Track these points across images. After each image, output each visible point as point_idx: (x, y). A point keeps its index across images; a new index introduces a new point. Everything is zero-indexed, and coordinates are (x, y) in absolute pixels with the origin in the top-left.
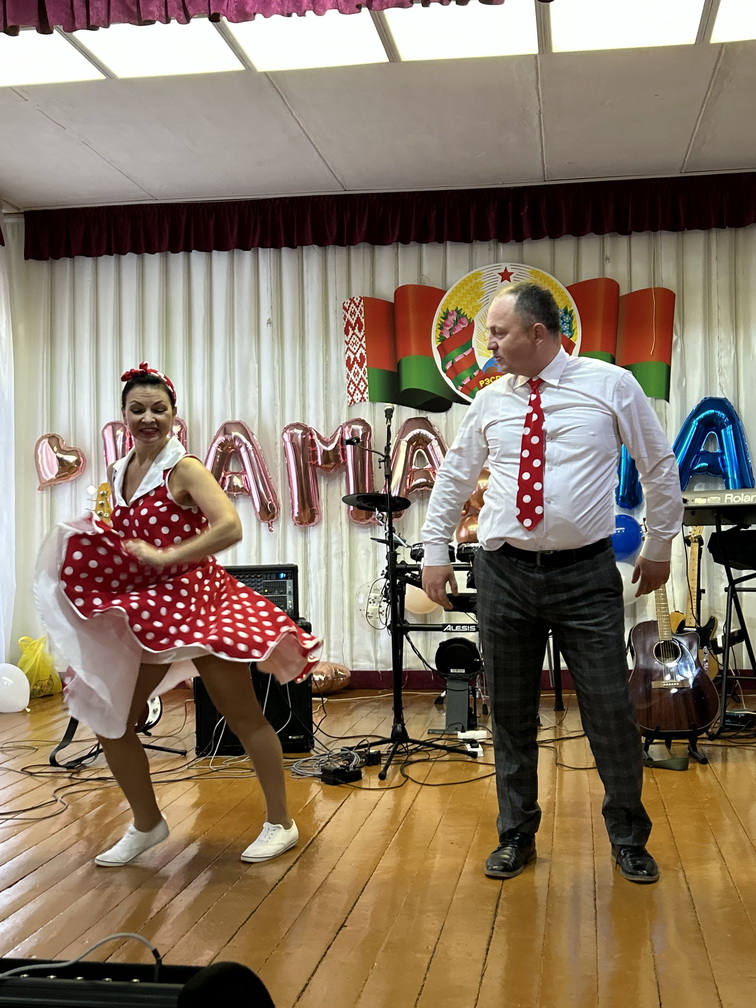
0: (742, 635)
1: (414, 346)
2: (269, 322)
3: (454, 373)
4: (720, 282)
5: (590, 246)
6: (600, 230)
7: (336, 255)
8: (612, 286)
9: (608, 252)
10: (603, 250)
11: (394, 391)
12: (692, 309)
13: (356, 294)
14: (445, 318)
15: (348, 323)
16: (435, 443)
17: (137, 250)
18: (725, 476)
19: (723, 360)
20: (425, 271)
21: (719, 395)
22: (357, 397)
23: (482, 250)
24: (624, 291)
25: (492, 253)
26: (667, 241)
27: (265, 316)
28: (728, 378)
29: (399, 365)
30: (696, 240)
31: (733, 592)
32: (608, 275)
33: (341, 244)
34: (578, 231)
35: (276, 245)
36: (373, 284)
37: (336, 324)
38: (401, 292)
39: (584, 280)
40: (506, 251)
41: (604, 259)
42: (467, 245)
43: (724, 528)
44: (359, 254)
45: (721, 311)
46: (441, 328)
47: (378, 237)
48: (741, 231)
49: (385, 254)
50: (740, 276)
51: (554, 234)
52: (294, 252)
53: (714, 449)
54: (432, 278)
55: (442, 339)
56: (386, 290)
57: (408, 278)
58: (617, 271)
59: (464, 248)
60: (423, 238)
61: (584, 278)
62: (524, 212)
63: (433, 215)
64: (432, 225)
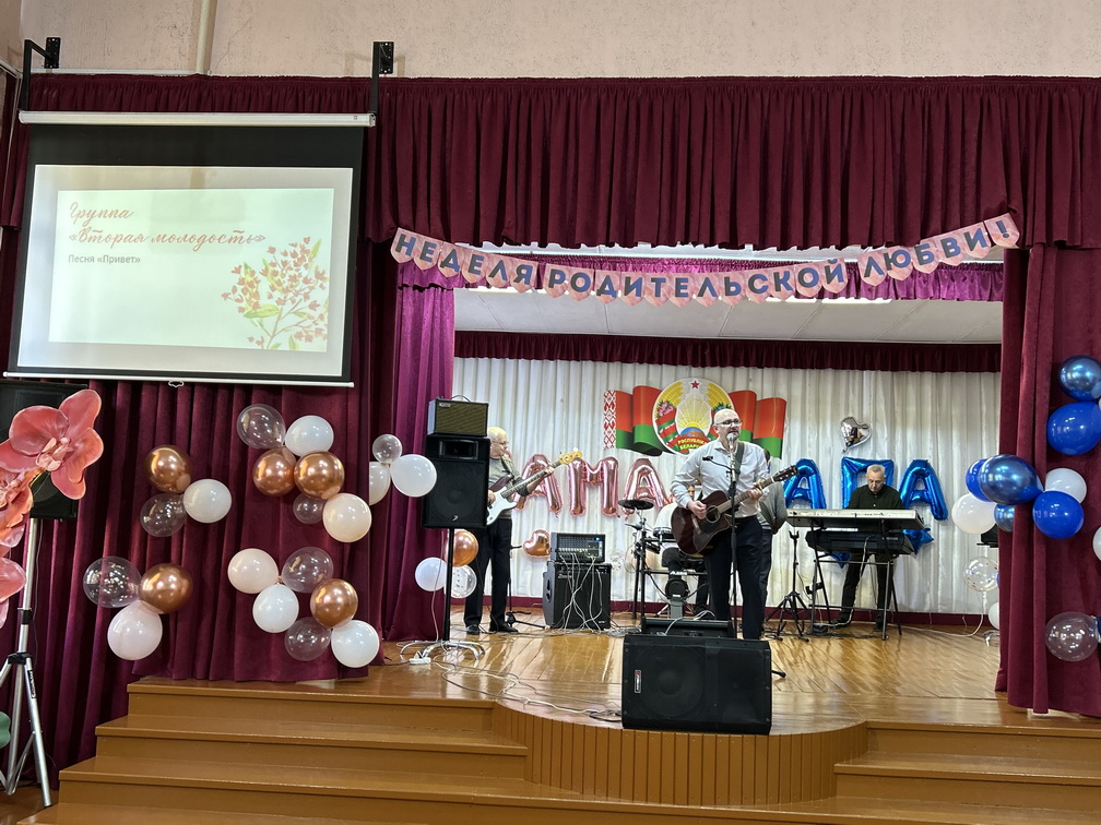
0: (822, 586)
1: (642, 419)
2: (562, 400)
3: (664, 435)
4: (810, 396)
5: (742, 372)
6: (747, 365)
7: (602, 367)
8: (753, 395)
9: (751, 377)
10: (748, 375)
11: (631, 443)
12: (795, 410)
13: (612, 388)
14: (661, 405)
15: (607, 404)
16: (653, 473)
17: (490, 357)
18: (811, 502)
19: (811, 439)
20: (651, 379)
21: (808, 458)
22: (609, 445)
23: (682, 370)
24: (759, 399)
25: (688, 372)
26: (782, 373)
27: (560, 396)
28: (814, 450)
29: (633, 430)
30: (798, 373)
31: (817, 562)
32: (751, 389)
33: (605, 361)
34: (735, 364)
35: (568, 359)
36: (621, 383)
37: (600, 404)
38: (637, 389)
40: (695, 371)
41: (749, 380)
42: (674, 367)
43: (815, 529)
44: (615, 367)
45: (811, 413)
46: (658, 411)
47: (626, 359)
48: (822, 371)
49: (629, 367)
50: (821, 394)
51: (723, 365)
52: (579, 363)
53: (805, 486)
54: (655, 384)
55: (659, 416)
56: (629, 388)
57: (641, 382)
58: (755, 387)
59: (672, 368)
60: (651, 361)
61: (737, 390)
62: (707, 352)
63: (657, 349)
64: (656, 355)
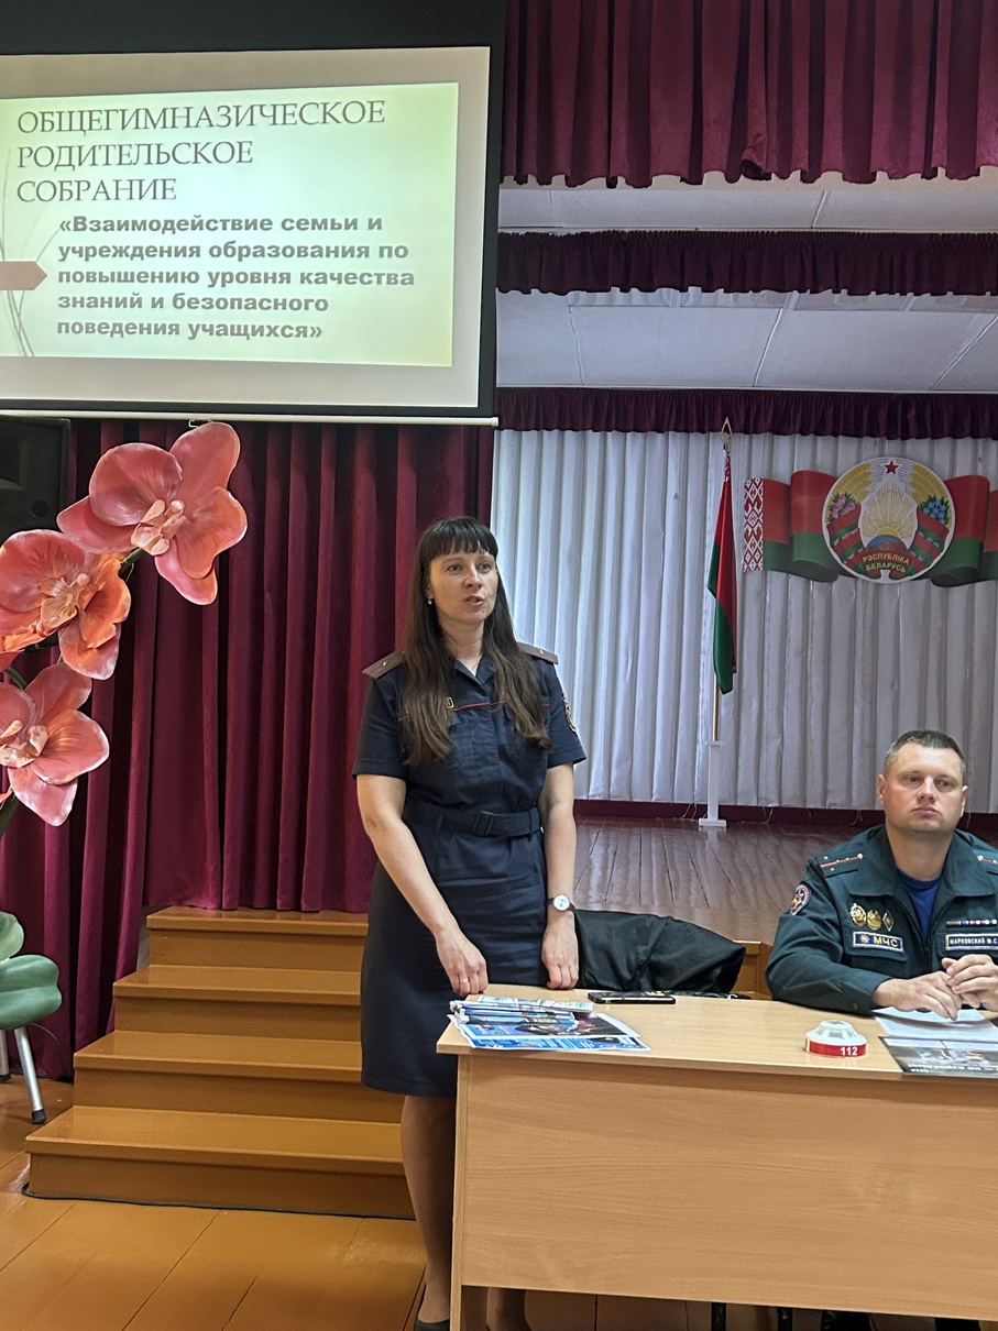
1: (806, 524)
2: (676, 496)
3: (841, 549)
5: (965, 447)
6: (975, 436)
7: (740, 442)
8: (984, 482)
9: (980, 454)
10: (977, 451)
11: (787, 562)
13: (757, 476)
14: (835, 501)
15: (749, 501)
20: (819, 459)
22: (752, 565)
23: (869, 444)
24: (994, 488)
25: (877, 449)
27: (673, 488)
29: (791, 540)
32: (980, 472)
33: (746, 432)
34: (956, 434)
36: (771, 468)
37: (738, 500)
38: (797, 477)
39: (957, 476)
40: (891, 447)
41: (976, 459)
42: (854, 441)
44: (760, 442)
46: (831, 510)
49: (783, 443)
51: (936, 436)
52: (703, 437)
54: (824, 466)
55: (831, 519)
56: (783, 475)
57: (803, 464)
58: (988, 470)
60: (820, 432)
61: (958, 474)
62: (912, 415)
63: (830, 412)
64: (830, 422)
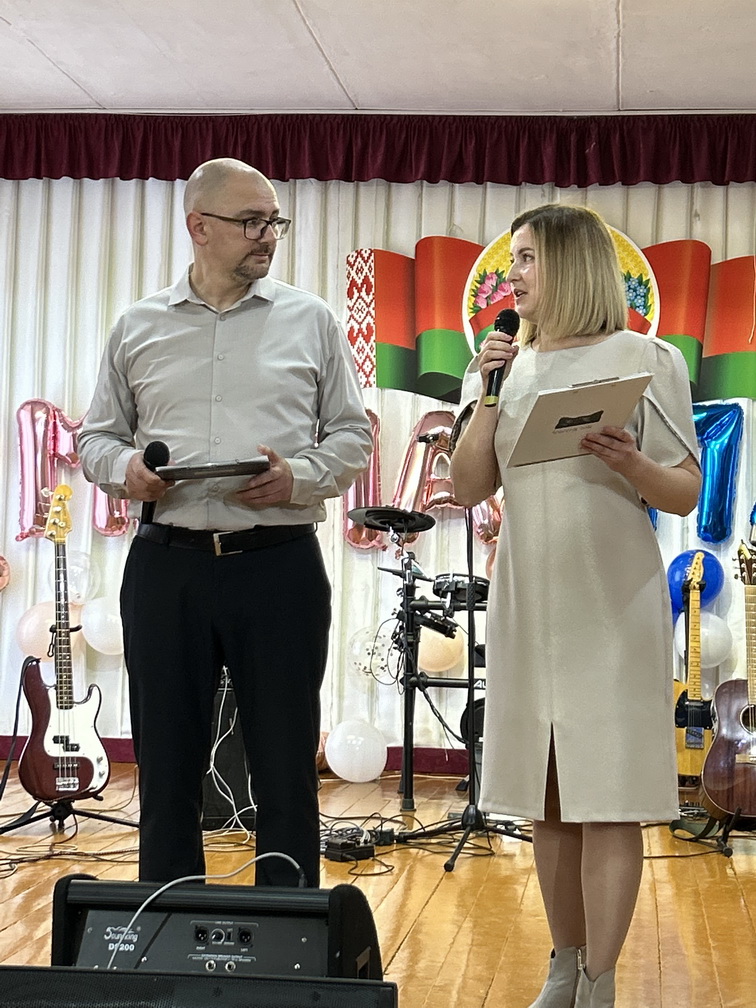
1: (438, 317)
5: (675, 195)
6: (688, 178)
7: (341, 193)
8: (702, 251)
9: (697, 206)
10: (692, 204)
11: (411, 376)
13: (365, 245)
14: (482, 282)
17: (75, 174)
20: (457, 220)
24: (717, 258)
29: (417, 342)
33: (348, 179)
34: (659, 178)
36: (387, 233)
37: (337, 282)
38: (424, 245)
39: (664, 242)
41: (692, 216)
42: (513, 189)
44: (371, 193)
46: (476, 296)
47: (396, 172)
49: (405, 193)
51: (629, 180)
52: (285, 186)
54: (468, 233)
55: (476, 310)
56: (405, 243)
57: (435, 228)
58: (708, 232)
59: (510, 192)
60: (456, 177)
62: (591, 149)
63: (471, 147)
64: (469, 160)
